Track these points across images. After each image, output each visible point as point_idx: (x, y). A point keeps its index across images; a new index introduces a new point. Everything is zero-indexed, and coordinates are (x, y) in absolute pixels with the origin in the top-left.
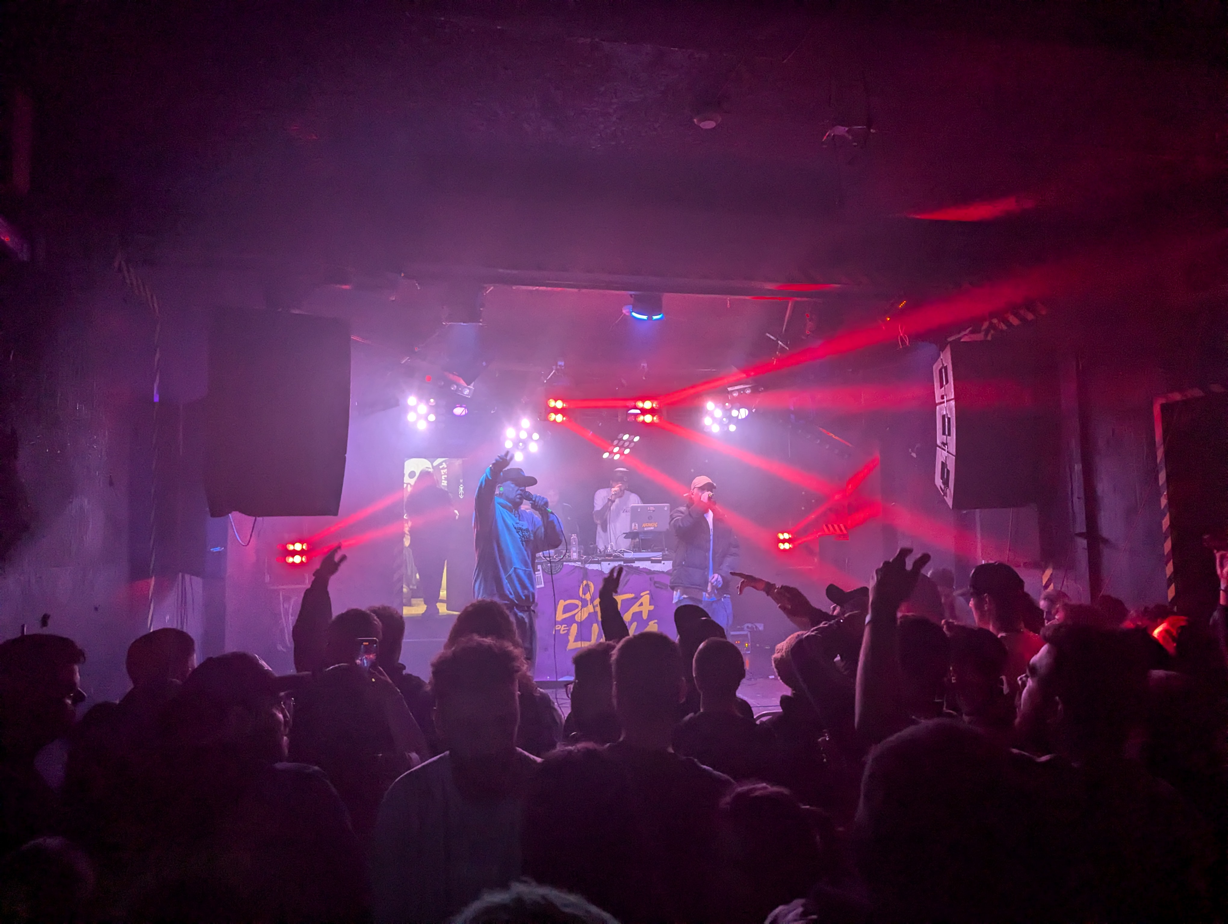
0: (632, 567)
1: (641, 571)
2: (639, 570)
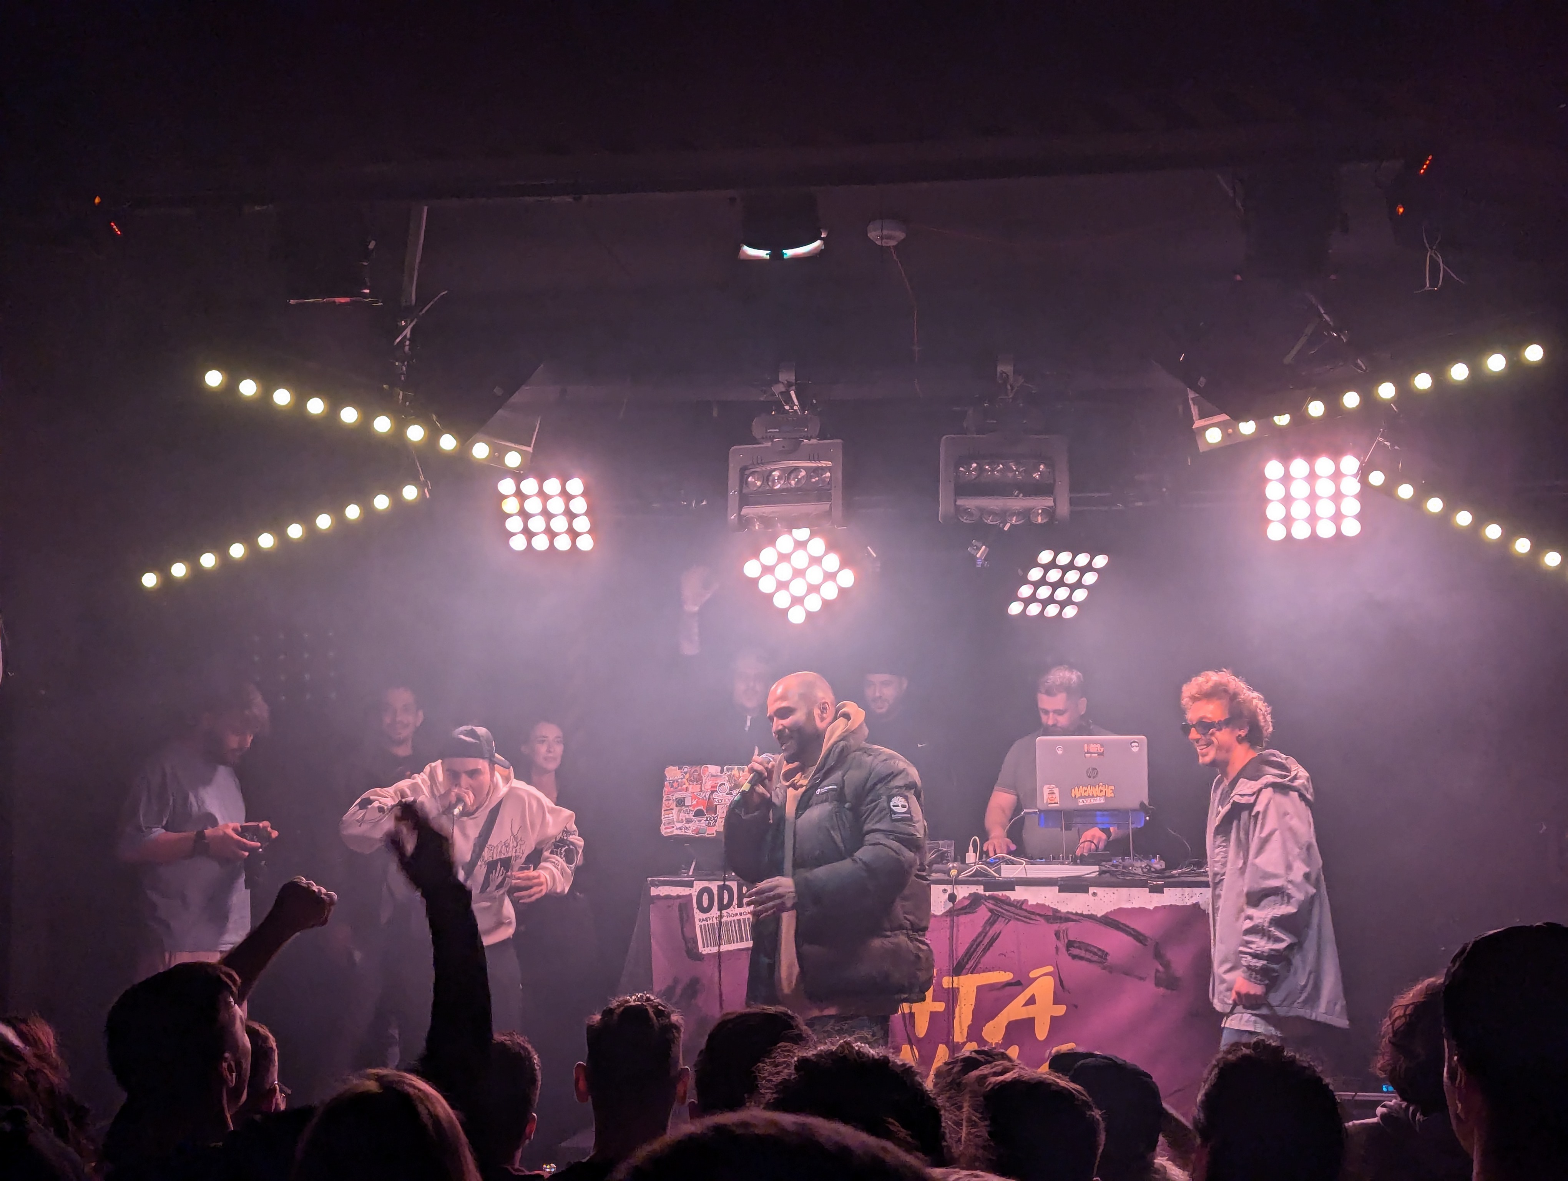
0: (1007, 902)
1: (1033, 913)
2: (1026, 910)
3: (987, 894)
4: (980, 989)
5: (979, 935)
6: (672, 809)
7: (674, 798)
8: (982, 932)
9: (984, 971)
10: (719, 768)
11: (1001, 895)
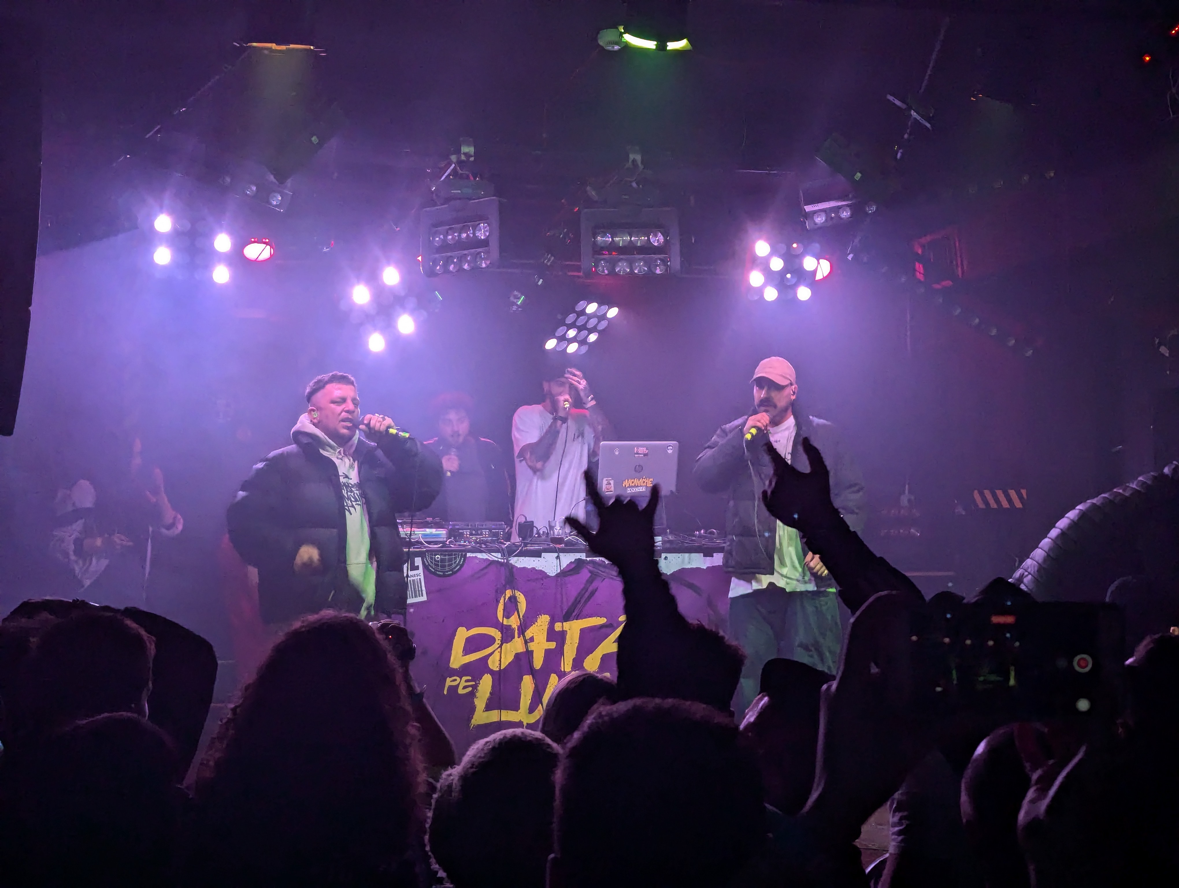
3: (588, 559)
4: (582, 631)
5: (582, 590)
8: (584, 588)
9: (585, 618)
11: (598, 560)
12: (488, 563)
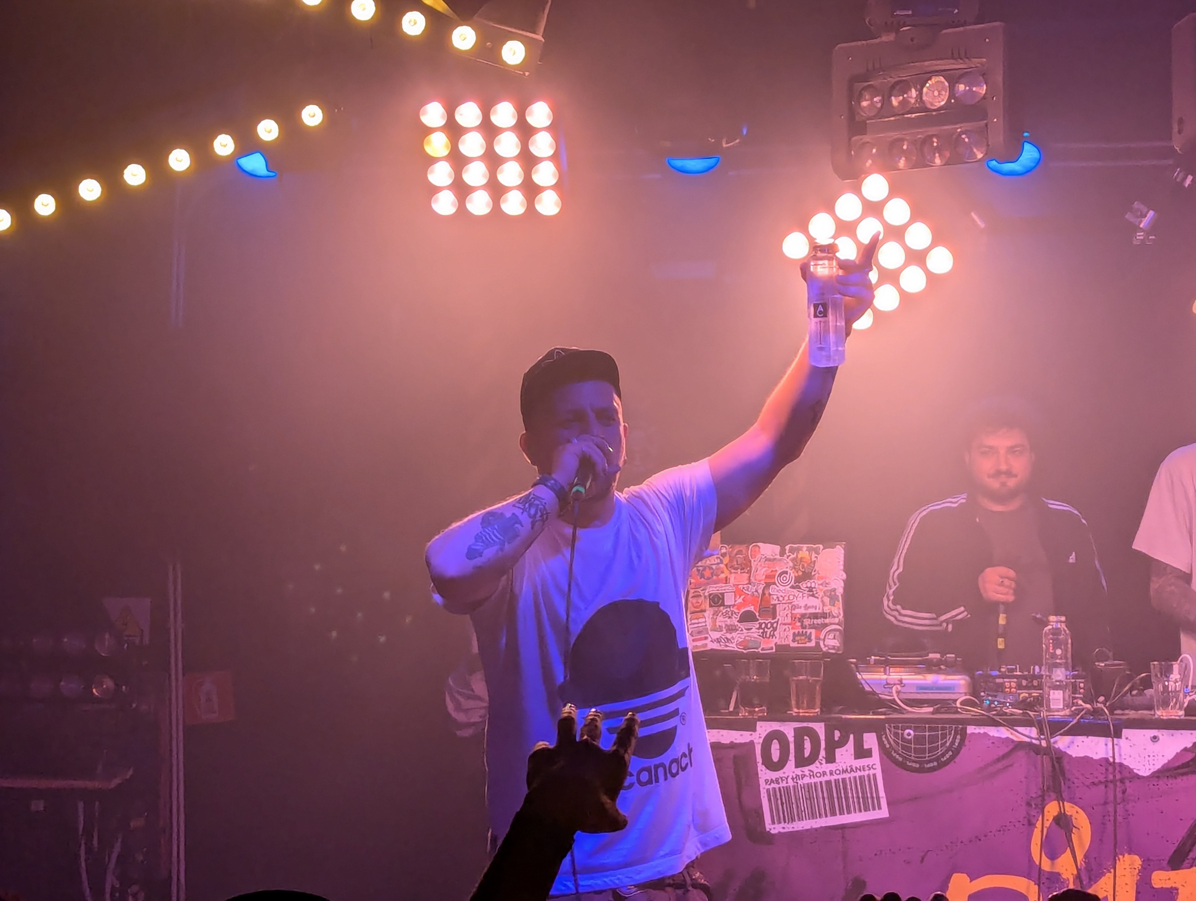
6: (705, 611)
7: (707, 594)
10: (777, 548)
12: (1011, 747)
